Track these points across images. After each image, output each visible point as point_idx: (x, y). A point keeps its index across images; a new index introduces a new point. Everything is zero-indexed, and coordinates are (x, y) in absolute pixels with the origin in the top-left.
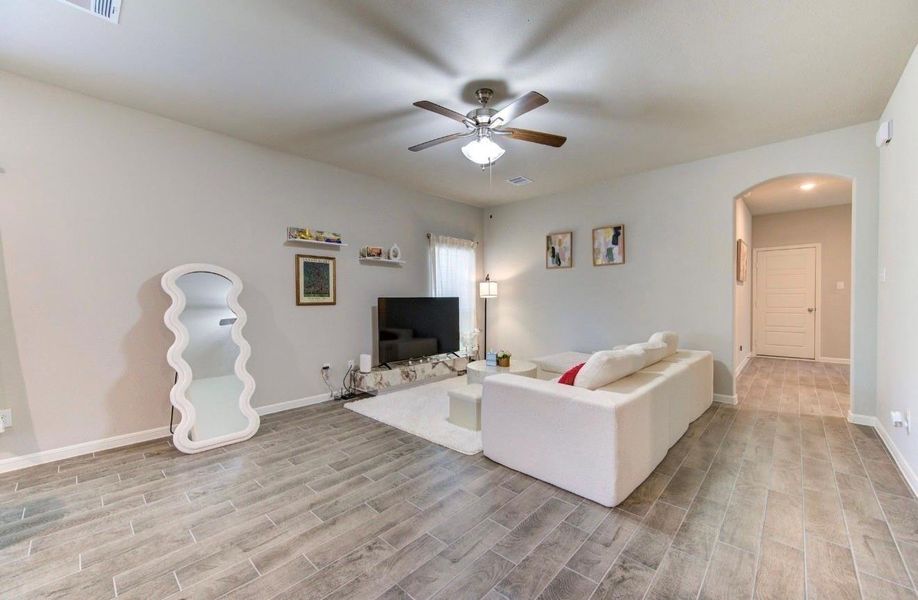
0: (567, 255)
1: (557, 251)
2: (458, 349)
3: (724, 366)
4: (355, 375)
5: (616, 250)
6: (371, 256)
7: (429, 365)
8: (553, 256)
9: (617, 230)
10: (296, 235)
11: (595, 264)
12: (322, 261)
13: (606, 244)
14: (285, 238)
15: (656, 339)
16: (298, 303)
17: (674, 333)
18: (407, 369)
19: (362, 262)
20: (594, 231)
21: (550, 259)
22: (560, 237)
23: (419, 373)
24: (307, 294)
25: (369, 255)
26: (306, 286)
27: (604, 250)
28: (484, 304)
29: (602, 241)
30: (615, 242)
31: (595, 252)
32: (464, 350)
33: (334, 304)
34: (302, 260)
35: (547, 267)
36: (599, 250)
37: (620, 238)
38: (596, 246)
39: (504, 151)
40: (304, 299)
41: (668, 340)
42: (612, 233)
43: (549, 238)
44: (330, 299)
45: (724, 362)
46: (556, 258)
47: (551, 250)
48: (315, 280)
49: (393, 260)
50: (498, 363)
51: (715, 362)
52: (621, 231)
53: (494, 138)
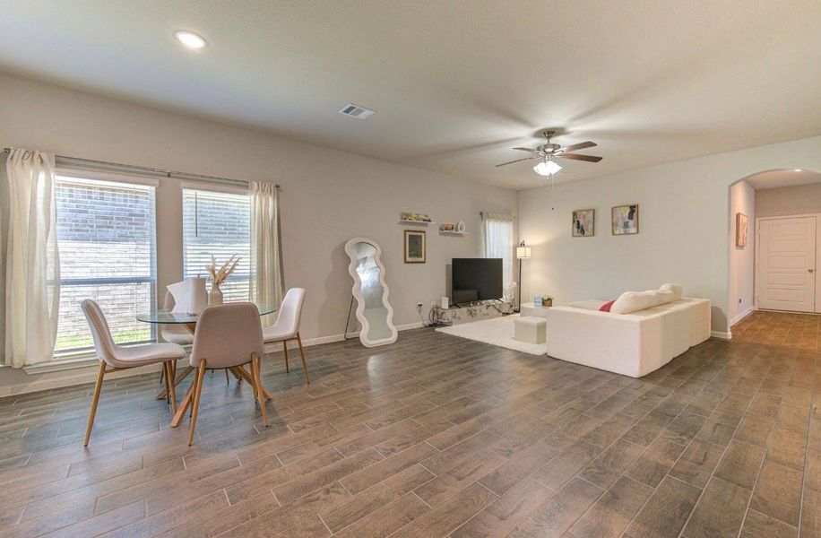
0: (590, 226)
1: (581, 224)
2: (502, 297)
3: (720, 310)
4: (436, 311)
5: (631, 223)
6: (447, 230)
7: (484, 307)
8: (578, 228)
9: (633, 209)
10: (405, 218)
11: (613, 234)
12: (419, 234)
13: (623, 218)
14: (399, 220)
15: (665, 288)
16: (406, 262)
17: (678, 285)
18: (470, 309)
19: (441, 234)
20: (613, 209)
21: (576, 229)
22: (584, 213)
23: (478, 311)
24: (410, 256)
25: (446, 229)
26: (410, 251)
27: (621, 223)
28: (518, 264)
29: (620, 216)
30: (631, 217)
31: (614, 225)
32: (506, 298)
33: (424, 262)
34: (408, 234)
35: (573, 236)
36: (617, 223)
37: (635, 214)
38: (614, 220)
39: (560, 168)
40: (408, 259)
41: (673, 289)
42: (628, 210)
43: (575, 214)
44: (422, 259)
45: (720, 307)
46: (581, 229)
47: (576, 223)
48: (415, 246)
49: (460, 232)
50: (543, 304)
51: (712, 308)
52: (636, 209)
53: (555, 161)
